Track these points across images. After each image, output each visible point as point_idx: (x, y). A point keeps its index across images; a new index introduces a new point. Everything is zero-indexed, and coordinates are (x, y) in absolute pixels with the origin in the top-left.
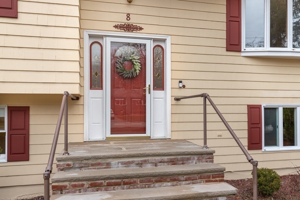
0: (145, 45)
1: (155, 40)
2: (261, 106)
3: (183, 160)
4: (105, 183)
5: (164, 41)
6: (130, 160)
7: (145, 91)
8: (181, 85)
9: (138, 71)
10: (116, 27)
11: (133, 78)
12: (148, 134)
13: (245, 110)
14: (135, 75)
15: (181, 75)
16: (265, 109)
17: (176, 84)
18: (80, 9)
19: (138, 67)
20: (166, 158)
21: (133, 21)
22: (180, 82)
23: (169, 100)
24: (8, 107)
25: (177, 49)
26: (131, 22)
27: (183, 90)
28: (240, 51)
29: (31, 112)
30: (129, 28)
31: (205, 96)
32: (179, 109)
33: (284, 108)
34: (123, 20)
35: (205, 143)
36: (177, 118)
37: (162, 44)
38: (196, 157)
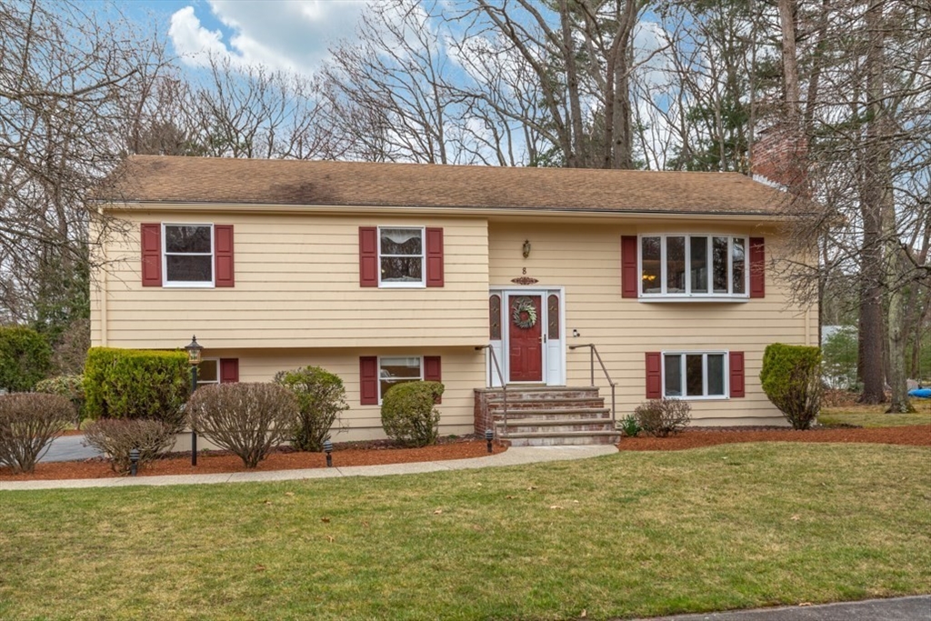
0: (540, 296)
1: (549, 291)
2: (660, 353)
3: (574, 394)
4: (522, 404)
5: (559, 291)
6: (536, 393)
7: (540, 340)
8: (575, 334)
9: (534, 322)
10: (513, 281)
11: (528, 328)
12: (544, 381)
13: (643, 357)
14: (531, 325)
15: (575, 324)
16: (666, 356)
17: (571, 333)
18: (489, 267)
19: (534, 317)
20: (561, 393)
21: (529, 274)
22: (575, 331)
23: (564, 349)
24: (425, 357)
25: (571, 298)
26: (526, 276)
27: (578, 338)
28: (636, 297)
29: (443, 361)
30: (525, 281)
31: (592, 346)
32: (573, 357)
33: (687, 356)
34: (519, 274)
35: (592, 382)
36: (572, 366)
37: (557, 294)
38: (585, 393)
